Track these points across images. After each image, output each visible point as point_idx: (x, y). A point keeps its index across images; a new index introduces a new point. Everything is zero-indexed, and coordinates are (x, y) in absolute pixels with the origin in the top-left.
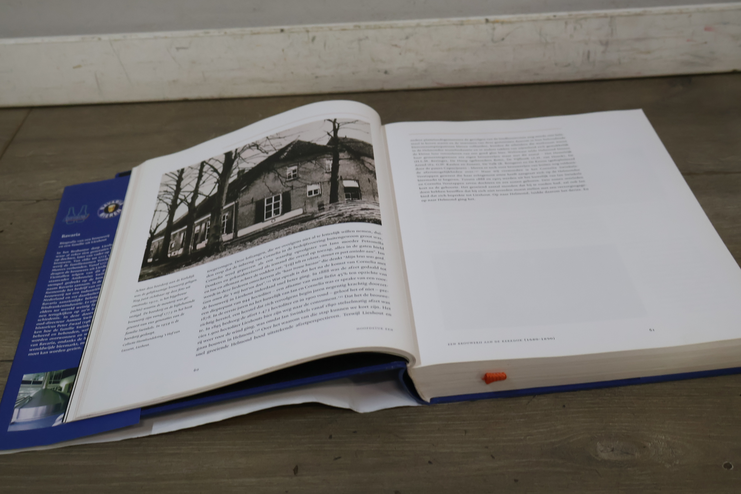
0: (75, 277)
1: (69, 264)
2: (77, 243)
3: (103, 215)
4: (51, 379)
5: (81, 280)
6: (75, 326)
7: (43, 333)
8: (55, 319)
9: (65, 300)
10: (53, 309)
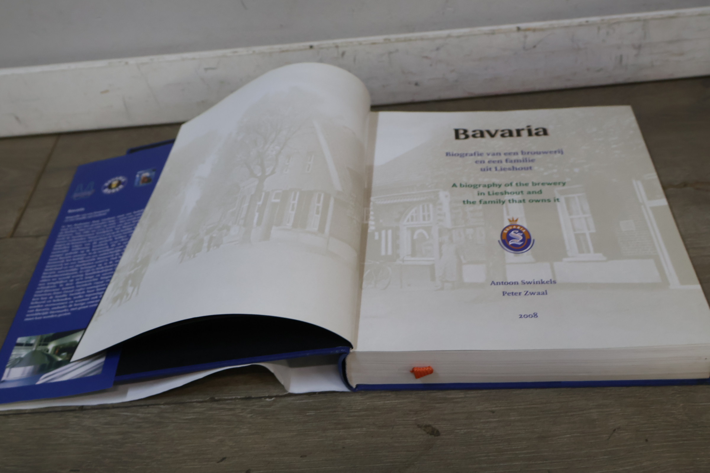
1: (71, 236)
2: (81, 217)
3: (107, 191)
4: (41, 341)
5: (79, 251)
7: (40, 301)
9: (63, 270)
10: (51, 278)
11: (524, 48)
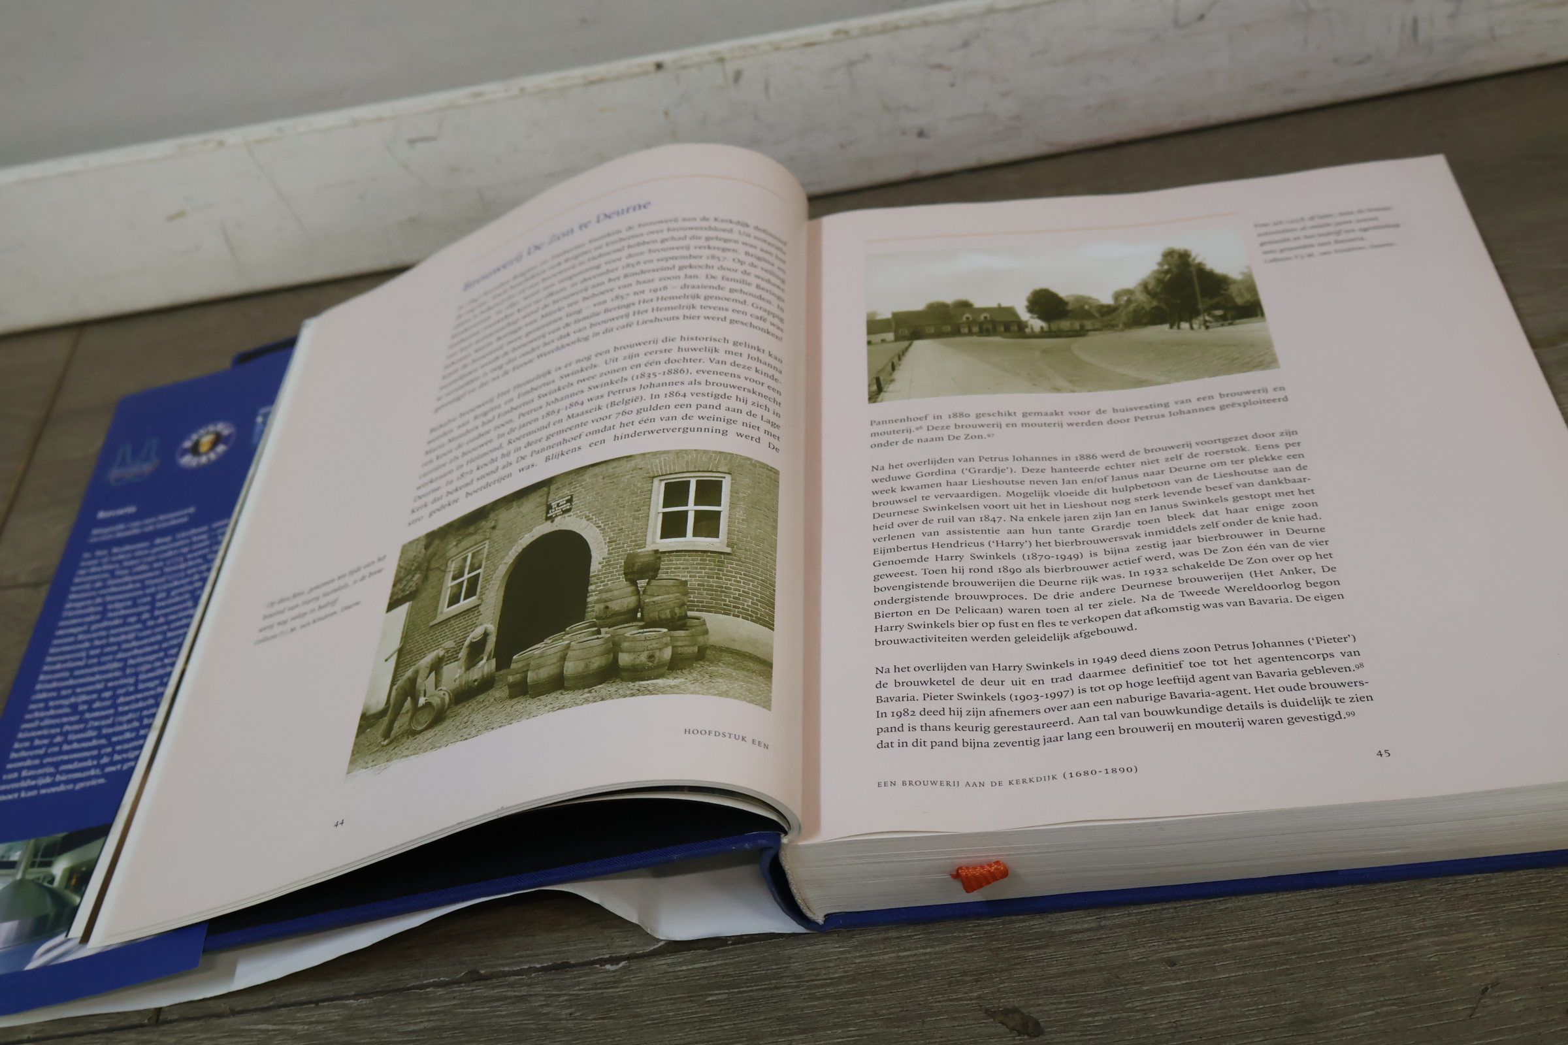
0: (114, 610)
1: (104, 580)
2: (128, 529)
3: (188, 461)
4: (35, 855)
5: (125, 617)
6: (99, 728)
7: (32, 748)
8: (60, 711)
9: (87, 666)
10: (58, 689)
11: (1176, 23)
